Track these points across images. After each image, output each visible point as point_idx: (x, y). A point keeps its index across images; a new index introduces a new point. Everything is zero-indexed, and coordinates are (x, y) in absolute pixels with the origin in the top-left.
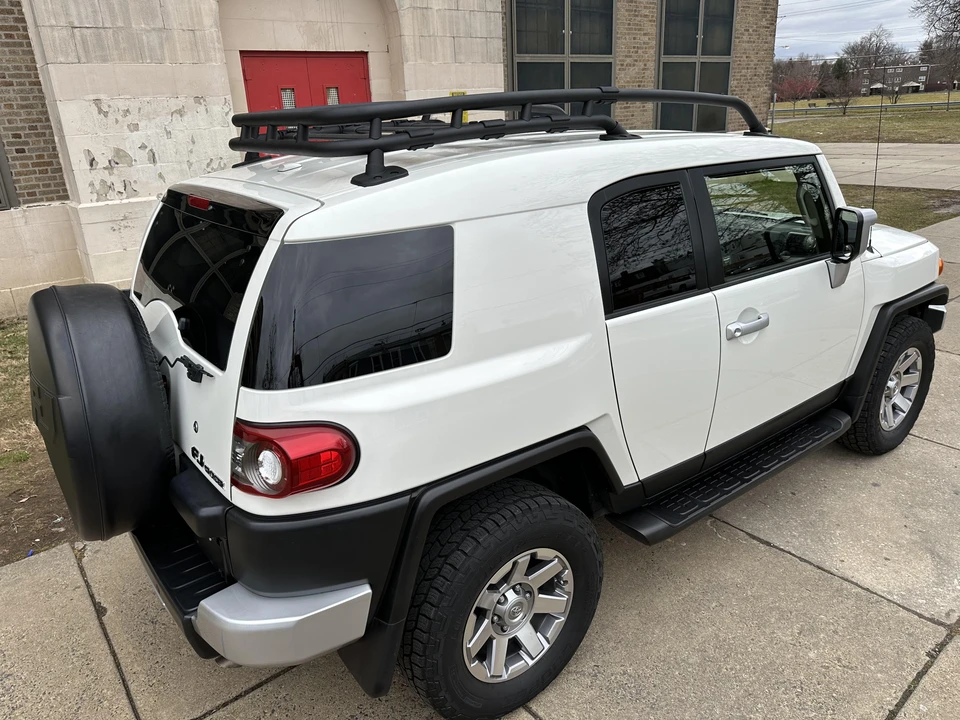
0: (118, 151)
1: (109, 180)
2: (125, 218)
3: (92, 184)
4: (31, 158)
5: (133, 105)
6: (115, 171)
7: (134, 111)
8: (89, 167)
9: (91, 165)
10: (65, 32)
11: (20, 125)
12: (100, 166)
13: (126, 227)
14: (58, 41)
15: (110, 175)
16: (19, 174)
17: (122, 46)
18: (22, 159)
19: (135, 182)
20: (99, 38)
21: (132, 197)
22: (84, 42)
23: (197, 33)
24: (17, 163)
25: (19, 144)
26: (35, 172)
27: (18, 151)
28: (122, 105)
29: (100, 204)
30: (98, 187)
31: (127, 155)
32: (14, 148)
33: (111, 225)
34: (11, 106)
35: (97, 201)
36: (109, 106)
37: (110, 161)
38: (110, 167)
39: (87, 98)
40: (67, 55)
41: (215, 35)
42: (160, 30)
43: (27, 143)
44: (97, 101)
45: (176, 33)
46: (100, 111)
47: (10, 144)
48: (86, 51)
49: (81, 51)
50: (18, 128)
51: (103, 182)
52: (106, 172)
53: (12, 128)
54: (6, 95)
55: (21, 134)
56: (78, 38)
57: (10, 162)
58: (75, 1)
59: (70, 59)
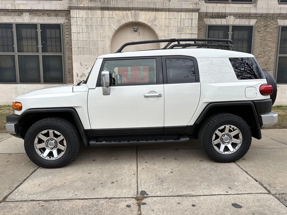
0: (83, 73)
1: (80, 79)
3: (77, 80)
4: (71, 74)
5: (88, 64)
6: (82, 78)
7: (88, 65)
9: (77, 76)
10: (77, 49)
11: (70, 67)
12: (79, 76)
14: (75, 50)
16: (68, 77)
17: (88, 51)
18: (69, 74)
20: (83, 50)
22: (80, 51)
23: (105, 49)
25: (69, 71)
26: (71, 77)
27: (69, 73)
28: (86, 64)
30: (78, 81)
31: (85, 75)
34: (69, 64)
36: (83, 64)
37: (81, 75)
38: (81, 77)
39: (79, 62)
40: (77, 53)
41: (109, 49)
42: (96, 48)
43: (71, 71)
44: (81, 63)
45: (100, 49)
46: (81, 65)
47: (68, 71)
48: (80, 52)
49: (79, 53)
50: (70, 68)
53: (68, 68)
54: (69, 62)
55: (70, 69)
56: (79, 50)
57: (67, 75)
58: (80, 42)
59: (77, 54)
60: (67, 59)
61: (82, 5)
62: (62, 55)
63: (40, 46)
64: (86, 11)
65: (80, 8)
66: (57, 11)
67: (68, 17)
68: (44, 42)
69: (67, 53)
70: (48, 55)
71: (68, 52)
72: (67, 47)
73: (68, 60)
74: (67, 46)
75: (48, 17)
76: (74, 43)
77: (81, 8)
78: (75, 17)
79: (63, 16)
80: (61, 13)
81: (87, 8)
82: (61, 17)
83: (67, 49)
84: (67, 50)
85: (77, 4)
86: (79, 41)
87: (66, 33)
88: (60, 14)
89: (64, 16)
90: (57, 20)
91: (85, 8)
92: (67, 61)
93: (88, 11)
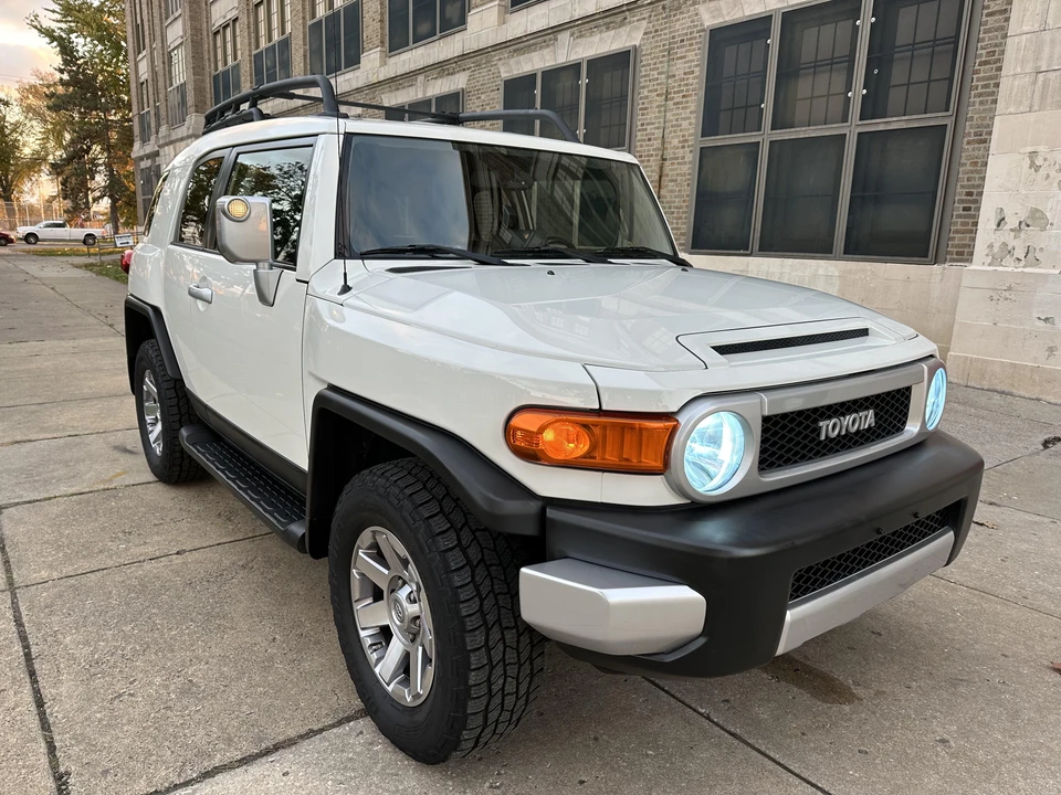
0: (1035, 212)
1: (1012, 242)
2: (1010, 289)
3: (991, 246)
6: (1022, 235)
8: (995, 227)
9: (999, 225)
10: (1027, 79)
12: (1008, 227)
13: (1006, 299)
14: (1015, 90)
15: (1015, 237)
16: (957, 232)
18: (965, 217)
19: (1042, 249)
21: (1031, 266)
22: (1045, 87)
24: (959, 220)
25: (970, 201)
27: (965, 209)
29: (992, 268)
30: (996, 250)
31: (1043, 217)
32: (962, 206)
33: (991, 293)
35: (989, 265)
36: (1045, 160)
37: (1020, 223)
38: (1017, 230)
39: (1023, 150)
40: (1021, 103)
44: (1033, 154)
46: (1032, 165)
47: (961, 201)
48: (1043, 97)
49: (1037, 100)
50: (973, 186)
51: (1005, 244)
52: (1012, 234)
53: (968, 186)
54: (976, 153)
55: (975, 191)
56: (1040, 83)
57: (954, 219)
58: (1053, 42)
59: (1022, 109)
60: (968, 143)
62: (950, 122)
63: (858, 91)
68: (876, 71)
69: (973, 110)
70: (881, 128)
71: (981, 103)
72: (984, 79)
73: (971, 147)
74: (984, 72)
76: (1018, 49)
83: (980, 90)
84: (980, 95)
86: (1047, 36)
87: (988, 7)
92: (967, 151)
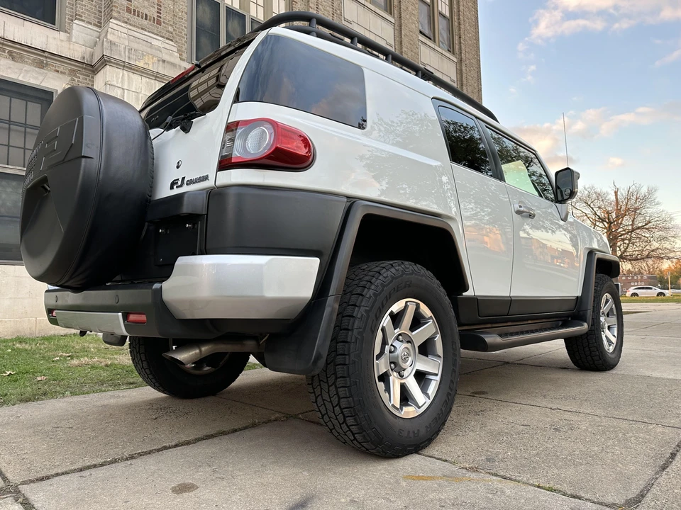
61: (141, 65)
64: (147, 80)
65: (134, 70)
66: (46, 54)
67: (76, 79)
75: (10, 62)
77: (137, 71)
78: (119, 85)
79: (61, 72)
80: (56, 64)
81: (153, 76)
82: (56, 74)
85: (129, 58)
88: (53, 66)
89: (64, 73)
90: (41, 78)
91: (147, 74)
93: (153, 81)
